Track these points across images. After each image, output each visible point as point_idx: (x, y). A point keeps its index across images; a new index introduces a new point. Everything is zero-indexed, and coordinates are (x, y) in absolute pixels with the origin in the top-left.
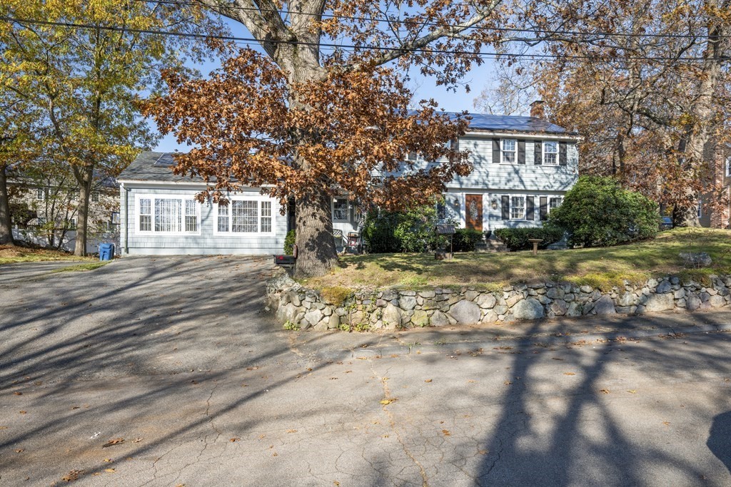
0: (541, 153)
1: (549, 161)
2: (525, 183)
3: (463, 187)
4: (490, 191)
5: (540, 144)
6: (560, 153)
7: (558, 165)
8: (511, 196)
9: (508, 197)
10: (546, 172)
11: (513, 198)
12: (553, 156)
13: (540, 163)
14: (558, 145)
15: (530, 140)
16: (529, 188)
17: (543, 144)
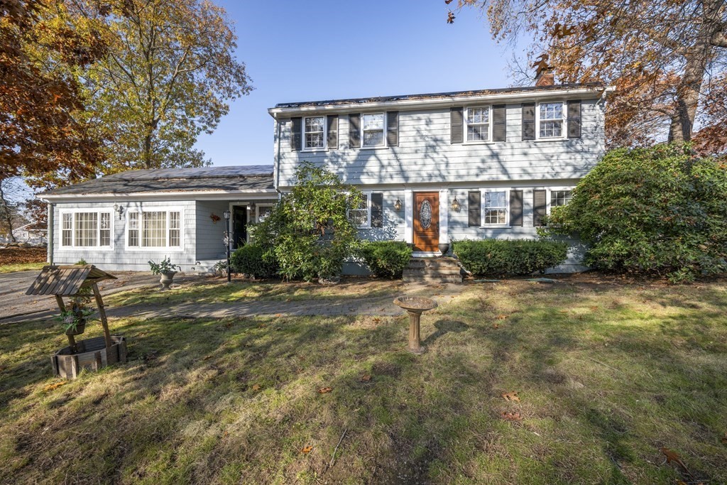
0: (533, 122)
1: (550, 133)
2: (510, 171)
3: (410, 181)
4: (452, 186)
5: (532, 108)
6: (569, 120)
7: (566, 138)
8: (483, 191)
9: (479, 192)
10: (545, 151)
11: (487, 193)
12: (557, 125)
13: (533, 138)
14: (565, 107)
15: (514, 104)
16: (516, 178)
17: (538, 109)
